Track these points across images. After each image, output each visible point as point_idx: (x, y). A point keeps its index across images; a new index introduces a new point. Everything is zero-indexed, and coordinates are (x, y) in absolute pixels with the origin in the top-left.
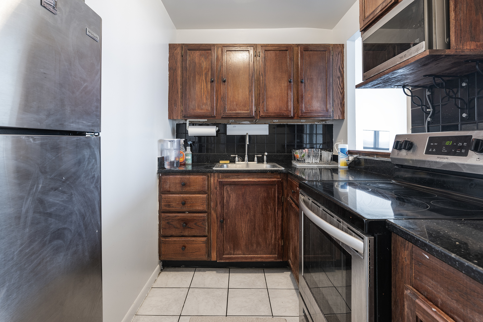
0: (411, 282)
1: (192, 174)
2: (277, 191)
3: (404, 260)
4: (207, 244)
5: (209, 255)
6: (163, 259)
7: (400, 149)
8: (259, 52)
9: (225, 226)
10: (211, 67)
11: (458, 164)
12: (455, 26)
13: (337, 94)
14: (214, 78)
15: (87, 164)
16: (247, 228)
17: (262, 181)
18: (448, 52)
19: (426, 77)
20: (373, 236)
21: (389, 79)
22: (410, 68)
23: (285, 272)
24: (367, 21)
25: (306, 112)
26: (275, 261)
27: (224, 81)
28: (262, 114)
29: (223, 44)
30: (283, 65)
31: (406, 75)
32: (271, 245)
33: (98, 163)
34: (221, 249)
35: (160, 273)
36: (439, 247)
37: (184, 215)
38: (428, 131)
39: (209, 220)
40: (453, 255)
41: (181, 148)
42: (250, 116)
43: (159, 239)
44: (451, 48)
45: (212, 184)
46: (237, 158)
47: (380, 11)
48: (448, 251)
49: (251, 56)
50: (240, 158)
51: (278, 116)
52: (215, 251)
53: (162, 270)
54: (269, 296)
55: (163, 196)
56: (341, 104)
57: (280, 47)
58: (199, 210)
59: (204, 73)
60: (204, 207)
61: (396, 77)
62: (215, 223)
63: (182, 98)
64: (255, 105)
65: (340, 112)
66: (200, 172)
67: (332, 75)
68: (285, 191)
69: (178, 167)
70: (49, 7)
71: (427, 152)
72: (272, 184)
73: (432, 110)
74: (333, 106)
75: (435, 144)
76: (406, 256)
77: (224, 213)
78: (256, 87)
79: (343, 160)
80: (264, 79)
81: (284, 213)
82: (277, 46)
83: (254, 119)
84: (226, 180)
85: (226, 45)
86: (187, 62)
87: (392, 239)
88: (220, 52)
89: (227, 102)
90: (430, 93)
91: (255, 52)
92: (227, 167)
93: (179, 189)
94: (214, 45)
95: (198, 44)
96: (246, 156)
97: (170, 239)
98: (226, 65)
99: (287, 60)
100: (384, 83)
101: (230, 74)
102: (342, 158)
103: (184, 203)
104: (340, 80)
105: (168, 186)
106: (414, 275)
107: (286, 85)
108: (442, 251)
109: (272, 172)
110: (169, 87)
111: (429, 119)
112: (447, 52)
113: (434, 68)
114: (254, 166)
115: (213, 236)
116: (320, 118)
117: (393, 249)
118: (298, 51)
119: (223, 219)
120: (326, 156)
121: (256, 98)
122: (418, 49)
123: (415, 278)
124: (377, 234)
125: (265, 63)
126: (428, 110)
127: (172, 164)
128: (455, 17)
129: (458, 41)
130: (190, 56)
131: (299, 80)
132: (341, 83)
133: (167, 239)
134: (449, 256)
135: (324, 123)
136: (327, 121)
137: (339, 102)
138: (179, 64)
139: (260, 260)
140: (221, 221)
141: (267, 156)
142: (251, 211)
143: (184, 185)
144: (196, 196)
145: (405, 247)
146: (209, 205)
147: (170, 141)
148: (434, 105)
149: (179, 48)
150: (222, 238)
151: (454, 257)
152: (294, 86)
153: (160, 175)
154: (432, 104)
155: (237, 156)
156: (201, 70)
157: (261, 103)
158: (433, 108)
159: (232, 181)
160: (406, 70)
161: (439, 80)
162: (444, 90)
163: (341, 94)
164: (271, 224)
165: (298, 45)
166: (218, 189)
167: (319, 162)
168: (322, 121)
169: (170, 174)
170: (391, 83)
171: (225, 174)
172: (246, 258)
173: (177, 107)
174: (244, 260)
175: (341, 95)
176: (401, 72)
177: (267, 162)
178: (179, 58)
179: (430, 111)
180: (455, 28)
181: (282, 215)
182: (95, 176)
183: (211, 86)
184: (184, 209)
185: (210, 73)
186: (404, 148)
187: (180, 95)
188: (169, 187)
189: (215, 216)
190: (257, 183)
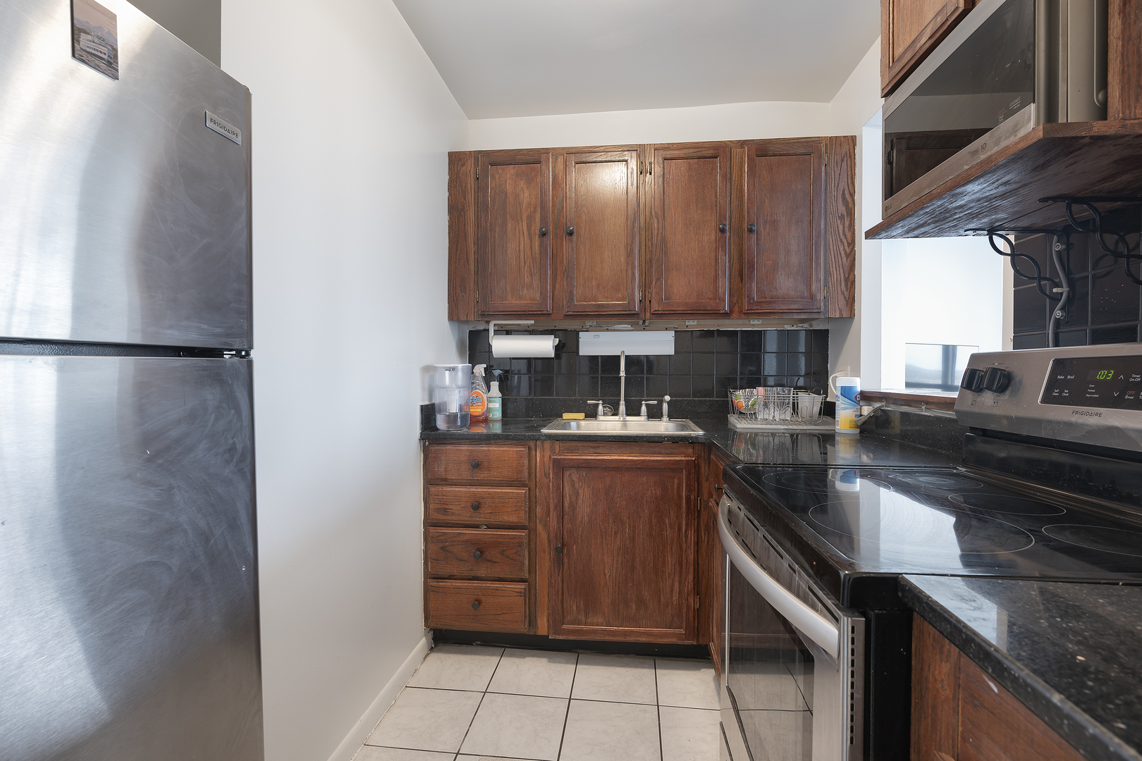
0: (953, 747)
1: (495, 441)
2: (684, 485)
3: (940, 686)
4: (527, 599)
5: (532, 622)
6: (433, 625)
7: (979, 390)
8: (650, 163)
9: (566, 560)
10: (542, 202)
11: (1128, 429)
12: (1122, 54)
13: (836, 256)
14: (547, 225)
15: (213, 419)
16: (615, 565)
17: (650, 461)
18: (1099, 128)
19: (1046, 204)
20: (864, 614)
21: (947, 211)
22: (998, 180)
23: (703, 670)
24: (897, 69)
25: (760, 302)
26: (680, 642)
27: (571, 234)
28: (655, 307)
29: (568, 148)
30: (706, 192)
31: (991, 199)
32: (670, 608)
33: (244, 417)
34: (558, 610)
35: (427, 655)
36: (1022, 667)
37: (477, 532)
38: (1057, 344)
39: (533, 546)
40: (1056, 698)
41: (478, 385)
42: (628, 312)
43: (425, 583)
44: (1108, 118)
45: (538, 464)
46: (600, 407)
47: (930, 38)
48: (1043, 683)
49: (632, 173)
50: (610, 408)
51: (692, 312)
52: (546, 614)
53: (432, 650)
54: (659, 724)
55: (433, 489)
56: (846, 280)
57: (699, 150)
58: (510, 522)
59: (524, 217)
60: (520, 515)
61: (965, 205)
62: (544, 552)
63: (477, 273)
64: (640, 287)
65: (843, 299)
66: (511, 439)
67: (826, 211)
68: (705, 486)
69: (465, 426)
70: (97, 62)
71: (1048, 399)
72: (673, 468)
73: (1068, 289)
74: (825, 286)
75: (1069, 377)
76: (943, 677)
77: (565, 530)
78: (643, 244)
79: (846, 416)
80: (660, 225)
81: (703, 534)
82: (691, 148)
83: (639, 318)
84: (570, 457)
85: (573, 151)
86: (488, 193)
87: (915, 626)
88: (560, 166)
89: (577, 281)
90: (1064, 247)
91: (641, 163)
92: (578, 427)
93: (466, 474)
94: (546, 151)
95: (512, 150)
96: (622, 402)
97: (449, 583)
98: (573, 195)
99: (716, 180)
100: (938, 224)
101: (584, 217)
102: (845, 409)
103: (477, 507)
104: (844, 224)
105: (442, 469)
106: (960, 729)
107: (713, 237)
108: (1029, 680)
109: (674, 440)
110: (449, 248)
111: (1058, 314)
112: (1095, 129)
113: (1065, 177)
114: (639, 425)
115: (542, 581)
116: (795, 314)
117: (916, 653)
118: (742, 158)
119: (563, 545)
120: (807, 404)
121: (644, 271)
122: (1016, 126)
123: (964, 740)
124: (873, 610)
125: (664, 189)
126: (1055, 290)
127: (452, 418)
128: (1123, 31)
129: (1129, 97)
130: (493, 177)
131: (745, 226)
132: (846, 229)
133: (441, 582)
134: (1044, 698)
135: (806, 326)
136: (814, 323)
137: (842, 276)
138: (470, 197)
139: (644, 639)
140: (556, 549)
141: (669, 403)
142: (626, 527)
143: (477, 466)
144: (503, 491)
145: (941, 652)
146: (531, 512)
147: (449, 369)
148: (1072, 276)
149: (469, 161)
150: (560, 585)
151: (1059, 704)
152: (732, 240)
153: (427, 443)
154: (1068, 274)
155: (601, 402)
156: (519, 210)
157: (654, 282)
158: (1071, 283)
159: (582, 459)
160: (988, 186)
161: (1082, 212)
162: (1098, 236)
163: (847, 256)
164: (671, 560)
165: (742, 143)
166: (551, 477)
167: (789, 419)
168: (803, 321)
169: (447, 442)
170: (955, 223)
171: (568, 444)
172: (613, 633)
173: (467, 293)
174: (608, 638)
175: (847, 258)
176: (974, 189)
177: (670, 416)
178: (471, 182)
179: (1062, 294)
180: (1122, 61)
181: (696, 540)
182: (238, 446)
183: (541, 245)
184: (477, 519)
185: (538, 216)
186: (989, 388)
187: (472, 267)
188: (446, 471)
189: (546, 536)
190: (638, 466)
